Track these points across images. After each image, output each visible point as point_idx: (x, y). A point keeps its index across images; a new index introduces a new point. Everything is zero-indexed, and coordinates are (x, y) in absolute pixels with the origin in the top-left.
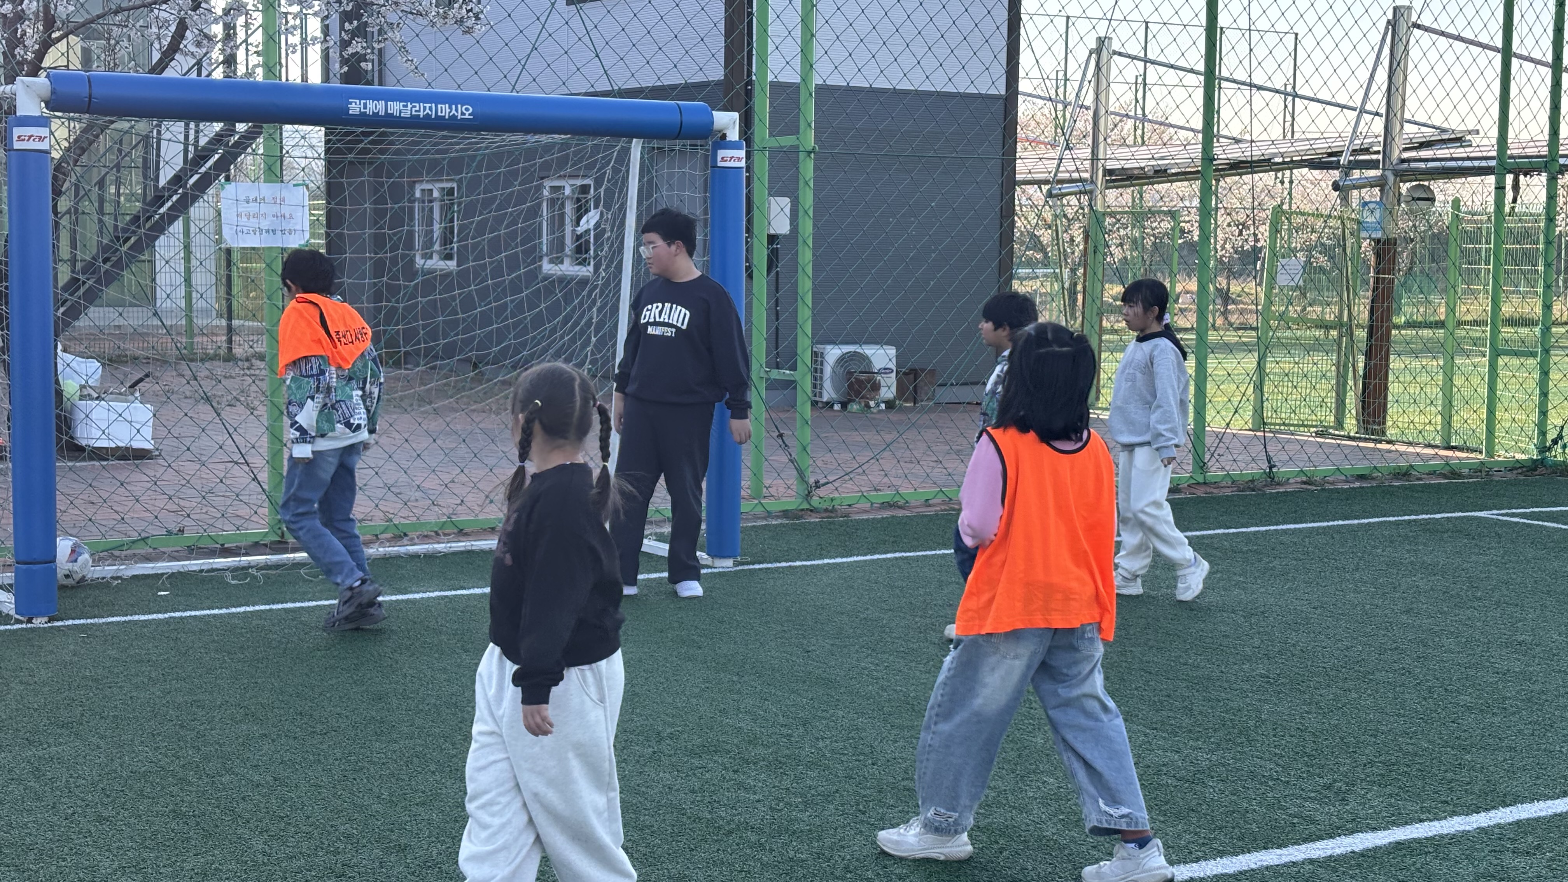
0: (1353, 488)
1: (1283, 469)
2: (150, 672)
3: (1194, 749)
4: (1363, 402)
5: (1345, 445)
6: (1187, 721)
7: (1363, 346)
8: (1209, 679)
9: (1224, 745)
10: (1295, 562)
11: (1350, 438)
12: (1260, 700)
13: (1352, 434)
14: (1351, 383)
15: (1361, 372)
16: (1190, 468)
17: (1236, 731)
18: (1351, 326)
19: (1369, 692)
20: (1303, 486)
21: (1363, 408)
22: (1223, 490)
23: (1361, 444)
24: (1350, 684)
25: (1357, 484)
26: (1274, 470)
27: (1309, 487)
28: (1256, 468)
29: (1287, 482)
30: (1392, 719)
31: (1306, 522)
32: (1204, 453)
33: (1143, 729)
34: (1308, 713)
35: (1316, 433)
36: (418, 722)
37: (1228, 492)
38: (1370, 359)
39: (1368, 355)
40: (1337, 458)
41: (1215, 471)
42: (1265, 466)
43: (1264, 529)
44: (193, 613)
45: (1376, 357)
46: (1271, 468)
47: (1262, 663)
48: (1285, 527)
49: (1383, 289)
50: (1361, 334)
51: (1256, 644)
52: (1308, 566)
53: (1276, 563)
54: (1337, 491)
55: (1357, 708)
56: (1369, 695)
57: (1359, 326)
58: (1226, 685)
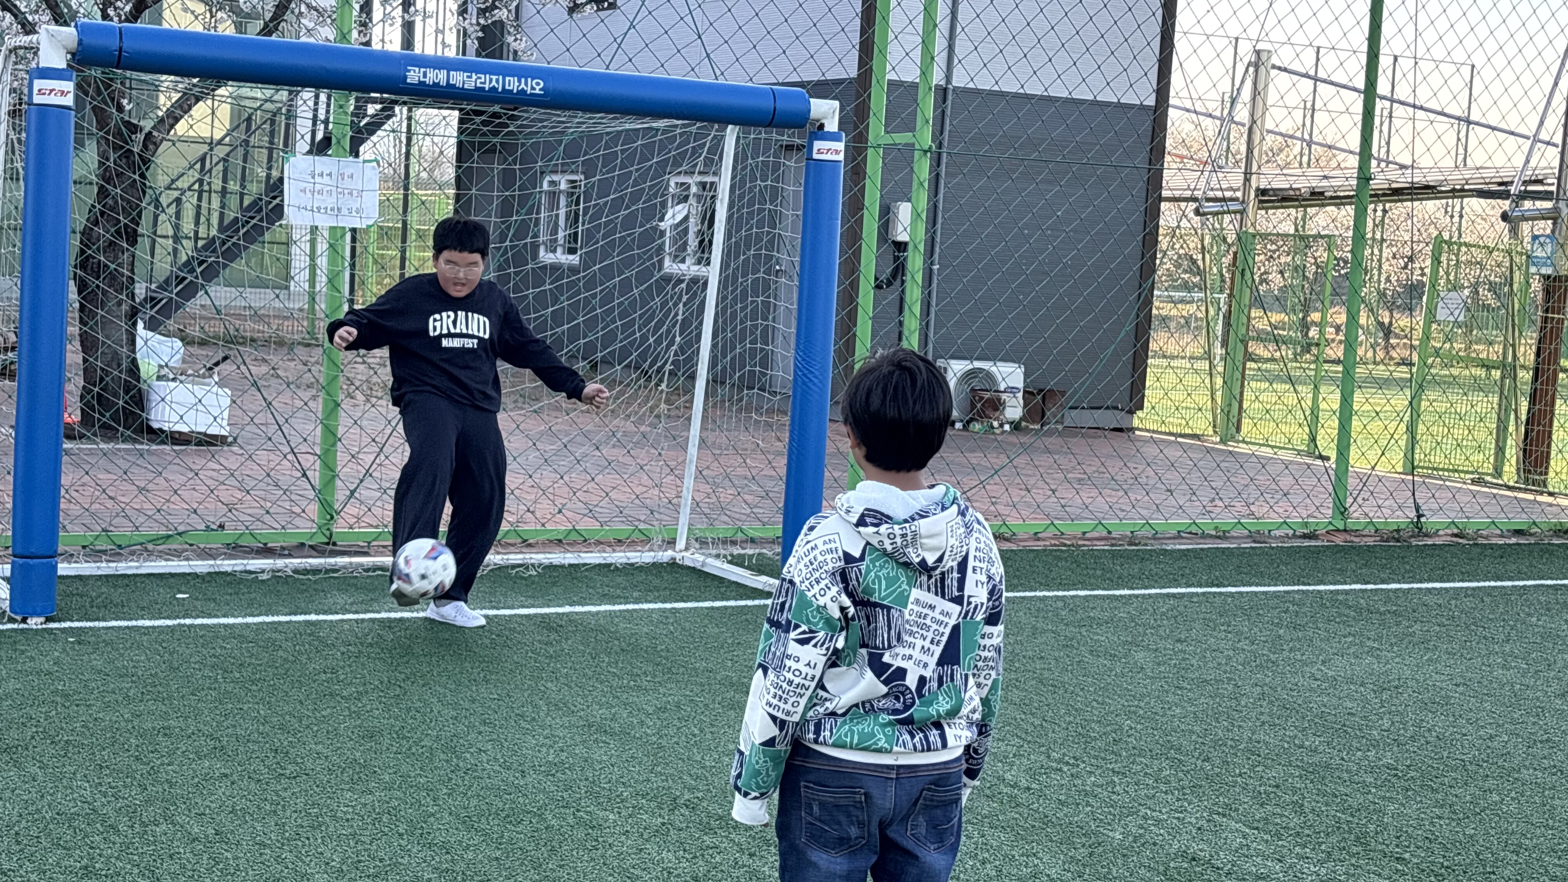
0: (1510, 545)
1: (1432, 520)
2: (128, 689)
3: (1301, 857)
4: (1525, 451)
5: (1502, 496)
6: (1295, 821)
7: (1527, 389)
8: (1328, 766)
9: (1336, 854)
10: (1437, 628)
11: (1510, 488)
12: (1384, 798)
13: (1511, 484)
14: (1511, 428)
15: (1524, 417)
16: (1330, 512)
17: (1352, 837)
18: (1515, 367)
19: (1513, 794)
20: (1454, 539)
21: (1524, 456)
22: (1365, 539)
23: (1521, 495)
24: (1490, 783)
25: (1513, 540)
26: (1423, 520)
27: (1461, 541)
28: (1403, 517)
29: (1436, 534)
30: (1538, 831)
31: (1453, 581)
32: (1346, 498)
33: (1244, 829)
34: (1440, 818)
35: (1473, 480)
36: (404, 768)
37: (1370, 541)
38: (1534, 404)
39: (1533, 401)
40: (1493, 510)
41: (1357, 516)
42: (1413, 514)
43: (1405, 586)
44: (205, 621)
45: (1540, 402)
46: (1419, 516)
47: (1391, 750)
48: (1430, 585)
49: (1552, 328)
50: (1525, 376)
51: (1386, 726)
52: (1452, 633)
53: (1417, 626)
54: (1491, 546)
55: (1498, 815)
56: (1513, 799)
57: (1523, 367)
58: (1345, 776)
